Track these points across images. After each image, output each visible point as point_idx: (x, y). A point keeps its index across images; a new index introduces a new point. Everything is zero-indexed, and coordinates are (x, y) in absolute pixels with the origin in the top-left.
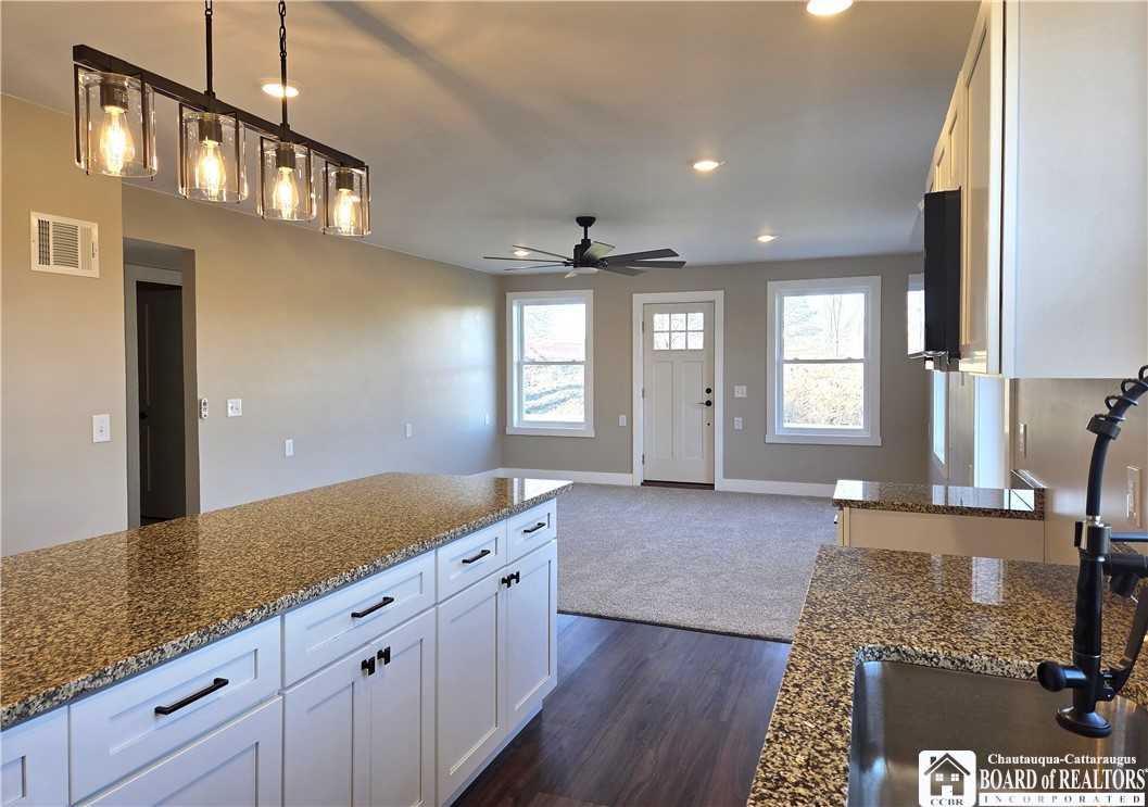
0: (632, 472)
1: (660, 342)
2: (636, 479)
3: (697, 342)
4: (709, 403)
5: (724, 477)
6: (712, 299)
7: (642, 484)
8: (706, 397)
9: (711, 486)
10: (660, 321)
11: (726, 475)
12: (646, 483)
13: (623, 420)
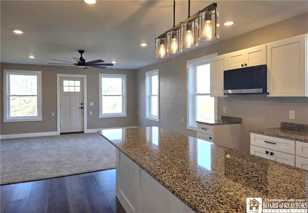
0: (57, 131)
1: (66, 89)
2: (58, 133)
3: (78, 90)
4: (82, 108)
5: (87, 129)
6: (82, 77)
7: (60, 134)
8: (81, 106)
9: (83, 132)
10: (66, 83)
11: (88, 128)
12: (61, 134)
13: (53, 114)
